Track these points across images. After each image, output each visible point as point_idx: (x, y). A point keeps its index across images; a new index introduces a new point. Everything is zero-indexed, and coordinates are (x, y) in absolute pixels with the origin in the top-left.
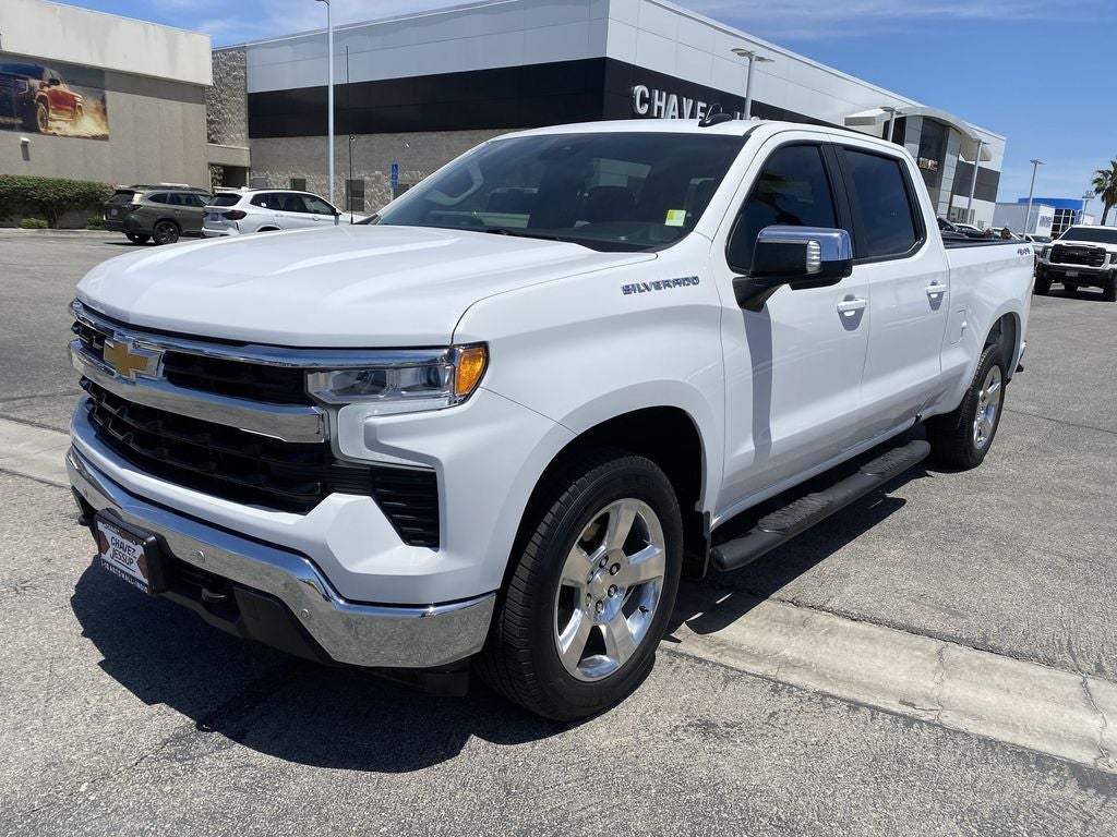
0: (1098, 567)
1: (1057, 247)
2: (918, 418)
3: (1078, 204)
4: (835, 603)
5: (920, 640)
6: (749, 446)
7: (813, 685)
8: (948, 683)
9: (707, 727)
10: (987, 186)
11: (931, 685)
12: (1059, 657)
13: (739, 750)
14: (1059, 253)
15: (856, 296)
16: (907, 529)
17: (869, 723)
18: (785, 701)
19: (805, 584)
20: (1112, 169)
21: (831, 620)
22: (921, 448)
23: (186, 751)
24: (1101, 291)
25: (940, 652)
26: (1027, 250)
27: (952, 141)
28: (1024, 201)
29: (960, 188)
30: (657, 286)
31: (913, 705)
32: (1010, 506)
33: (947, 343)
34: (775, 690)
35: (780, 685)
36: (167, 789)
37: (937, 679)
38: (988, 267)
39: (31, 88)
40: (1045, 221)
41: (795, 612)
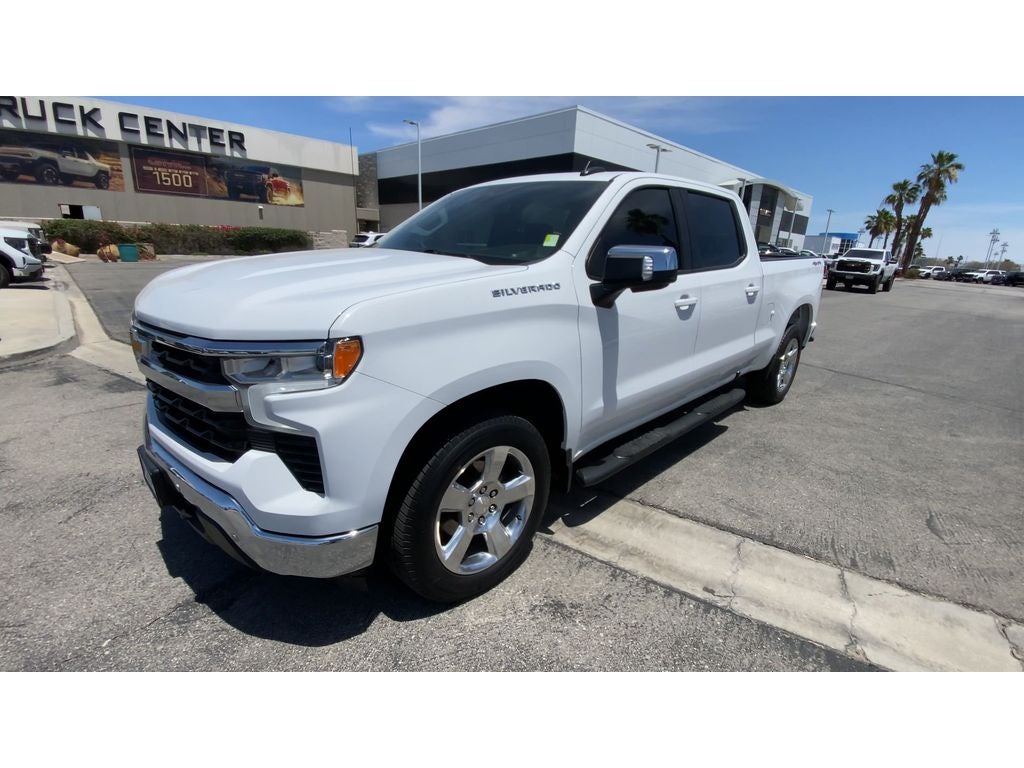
0: (857, 479)
1: (841, 262)
2: (738, 374)
3: (855, 236)
4: (668, 504)
5: (725, 535)
6: (600, 404)
7: (643, 571)
8: (741, 572)
9: (556, 607)
10: (800, 225)
11: (729, 574)
12: (825, 553)
13: (578, 629)
14: (842, 265)
15: (690, 295)
16: (727, 447)
17: (678, 608)
18: (620, 585)
19: (650, 489)
20: (877, 215)
21: (664, 517)
22: (739, 394)
23: (186, 616)
24: (867, 287)
25: (738, 546)
26: (819, 263)
27: (780, 199)
28: (822, 235)
29: (784, 227)
30: (524, 290)
31: (712, 592)
32: (798, 432)
33: (758, 325)
34: (614, 576)
35: (618, 571)
36: (160, 648)
37: (734, 569)
38: (796, 273)
39: (264, 179)
40: (834, 246)
41: (640, 509)
